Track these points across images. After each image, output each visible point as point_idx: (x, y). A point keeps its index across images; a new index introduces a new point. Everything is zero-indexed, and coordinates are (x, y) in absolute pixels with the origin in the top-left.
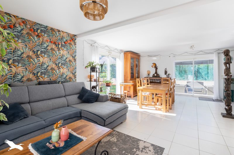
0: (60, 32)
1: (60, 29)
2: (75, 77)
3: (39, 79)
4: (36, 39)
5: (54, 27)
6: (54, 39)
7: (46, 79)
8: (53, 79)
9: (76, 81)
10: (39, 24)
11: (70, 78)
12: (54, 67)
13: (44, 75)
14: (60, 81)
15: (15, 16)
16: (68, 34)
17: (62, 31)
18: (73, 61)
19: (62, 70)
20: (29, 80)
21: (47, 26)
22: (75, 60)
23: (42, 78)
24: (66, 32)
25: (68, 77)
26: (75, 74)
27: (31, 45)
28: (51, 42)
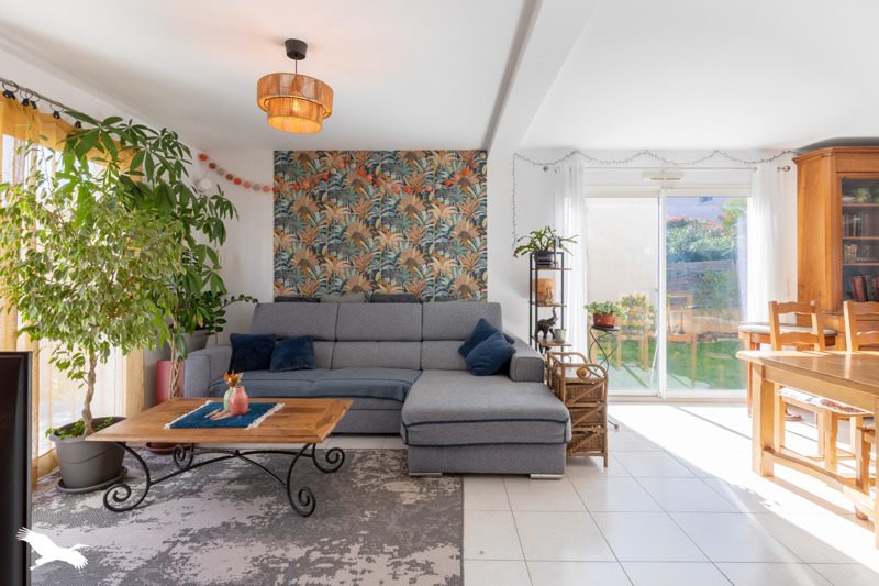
0: (431, 154)
1: (432, 148)
2: (483, 285)
3: (379, 288)
4: (372, 191)
5: (412, 148)
6: (415, 179)
7: (395, 289)
8: (412, 289)
9: (486, 297)
10: (378, 153)
11: (464, 288)
12: (413, 257)
13: (388, 280)
14: (431, 297)
15: (331, 153)
16: (458, 154)
17: (438, 152)
18: (474, 233)
19: (436, 264)
20: (356, 289)
21: (396, 152)
22: (482, 231)
23: (385, 286)
24: (450, 152)
25: (456, 286)
26: (481, 277)
27: (360, 208)
28: (405, 190)
